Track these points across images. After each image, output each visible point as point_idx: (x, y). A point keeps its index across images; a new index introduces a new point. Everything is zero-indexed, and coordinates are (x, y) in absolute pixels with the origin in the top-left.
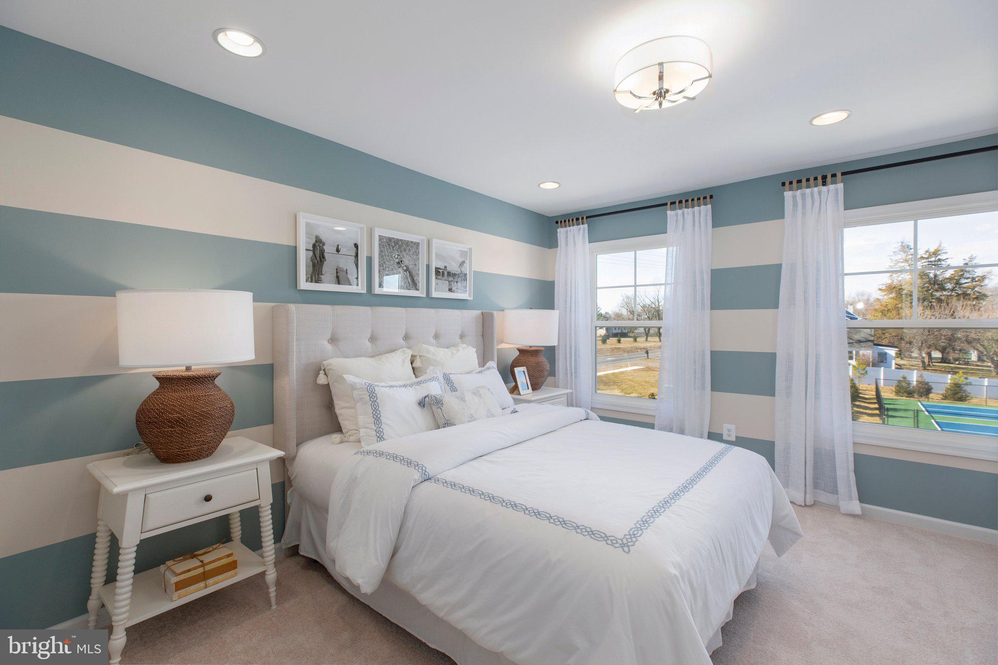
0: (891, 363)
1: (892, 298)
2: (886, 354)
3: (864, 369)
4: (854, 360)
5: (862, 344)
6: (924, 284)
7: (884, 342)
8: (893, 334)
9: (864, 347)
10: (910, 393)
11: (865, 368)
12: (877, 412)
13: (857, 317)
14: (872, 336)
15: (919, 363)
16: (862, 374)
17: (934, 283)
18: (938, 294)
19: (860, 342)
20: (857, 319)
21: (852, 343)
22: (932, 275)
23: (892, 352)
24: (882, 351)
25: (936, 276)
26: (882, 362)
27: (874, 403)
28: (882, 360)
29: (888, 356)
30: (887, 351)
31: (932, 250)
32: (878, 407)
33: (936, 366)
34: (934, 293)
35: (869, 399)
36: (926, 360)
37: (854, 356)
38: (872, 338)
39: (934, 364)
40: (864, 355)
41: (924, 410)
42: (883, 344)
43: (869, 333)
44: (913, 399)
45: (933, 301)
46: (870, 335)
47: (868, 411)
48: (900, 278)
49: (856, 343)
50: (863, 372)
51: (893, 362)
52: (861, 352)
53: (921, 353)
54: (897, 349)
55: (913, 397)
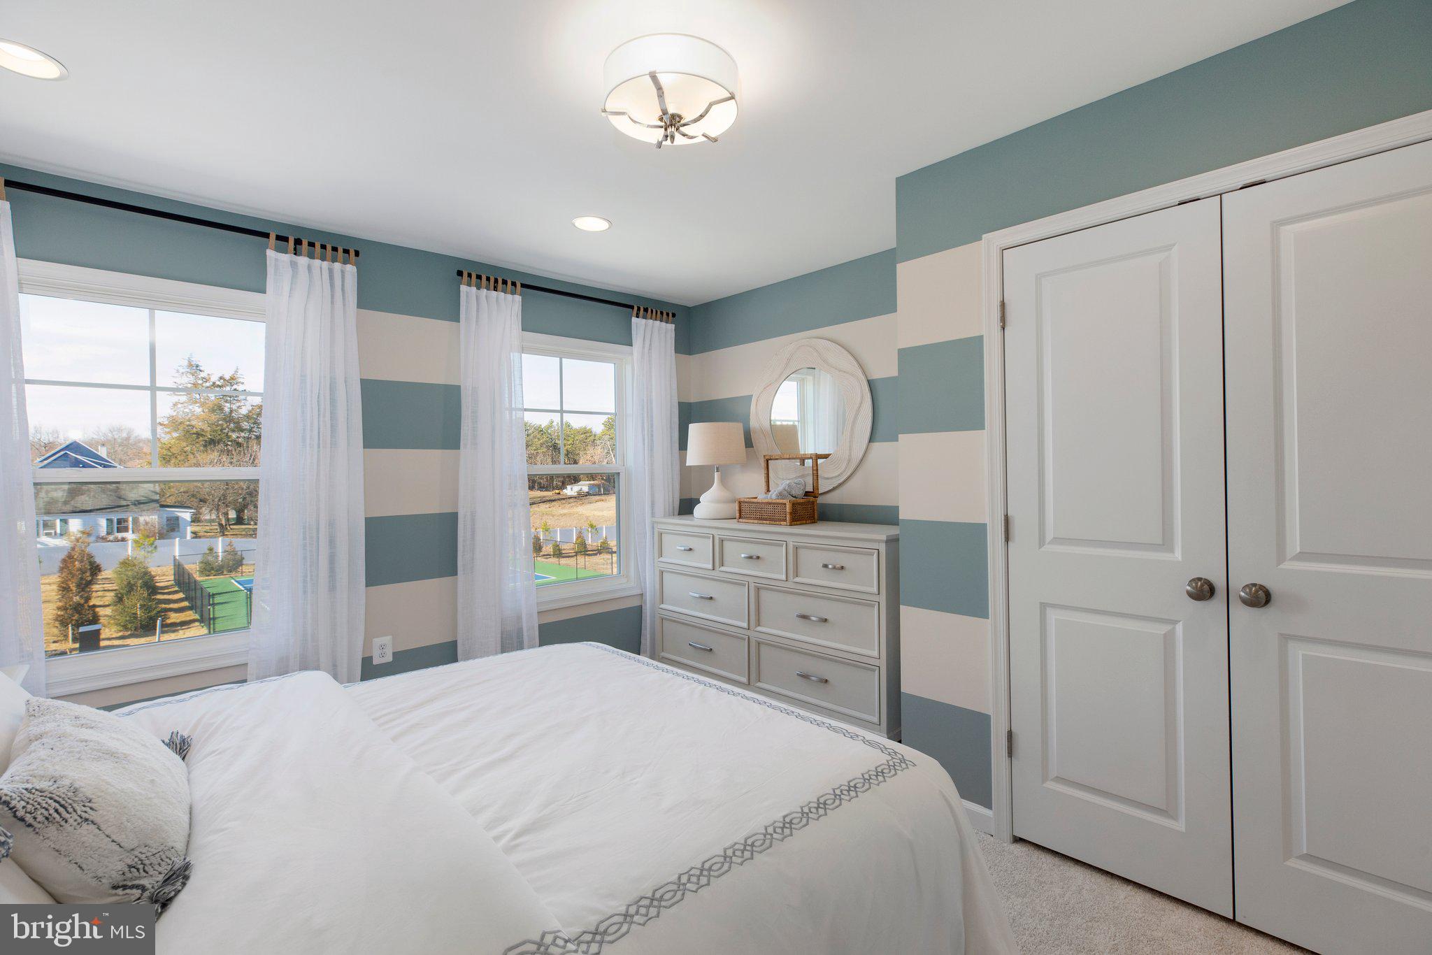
0: (186, 530)
1: (178, 439)
2: (177, 518)
3: (152, 544)
4: (130, 531)
5: (142, 506)
6: (218, 421)
7: (170, 501)
8: (182, 490)
9: (148, 510)
10: (219, 571)
11: (154, 542)
12: (186, 604)
13: (116, 464)
14: (157, 494)
15: (216, 527)
16: (148, 552)
17: (230, 421)
18: (234, 436)
19: (138, 503)
20: (116, 467)
21: (128, 505)
22: (227, 410)
23: (186, 515)
24: (172, 515)
25: (231, 411)
26: (173, 530)
27: (176, 592)
28: (173, 527)
29: (181, 522)
30: (179, 514)
31: (227, 377)
32: (184, 596)
33: (234, 529)
34: (230, 434)
35: (167, 587)
36: (223, 522)
37: (130, 526)
38: (157, 497)
39: (231, 527)
40: (147, 523)
41: (243, 589)
42: (169, 504)
43: (152, 489)
44: (222, 576)
45: (230, 443)
46: (153, 492)
47: (172, 606)
48: (187, 410)
49: (135, 505)
50: (150, 550)
51: (189, 529)
52: (142, 519)
53: (218, 513)
54: (193, 511)
55: (222, 573)
